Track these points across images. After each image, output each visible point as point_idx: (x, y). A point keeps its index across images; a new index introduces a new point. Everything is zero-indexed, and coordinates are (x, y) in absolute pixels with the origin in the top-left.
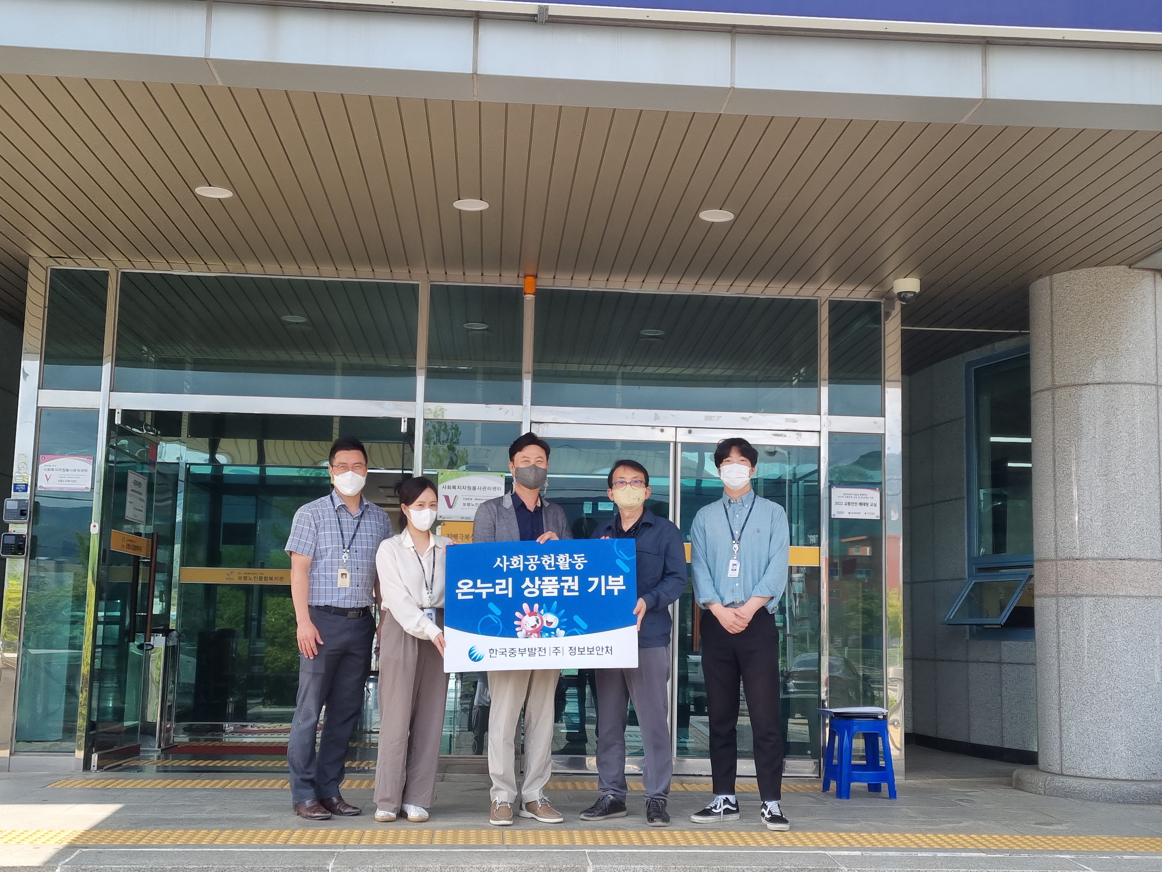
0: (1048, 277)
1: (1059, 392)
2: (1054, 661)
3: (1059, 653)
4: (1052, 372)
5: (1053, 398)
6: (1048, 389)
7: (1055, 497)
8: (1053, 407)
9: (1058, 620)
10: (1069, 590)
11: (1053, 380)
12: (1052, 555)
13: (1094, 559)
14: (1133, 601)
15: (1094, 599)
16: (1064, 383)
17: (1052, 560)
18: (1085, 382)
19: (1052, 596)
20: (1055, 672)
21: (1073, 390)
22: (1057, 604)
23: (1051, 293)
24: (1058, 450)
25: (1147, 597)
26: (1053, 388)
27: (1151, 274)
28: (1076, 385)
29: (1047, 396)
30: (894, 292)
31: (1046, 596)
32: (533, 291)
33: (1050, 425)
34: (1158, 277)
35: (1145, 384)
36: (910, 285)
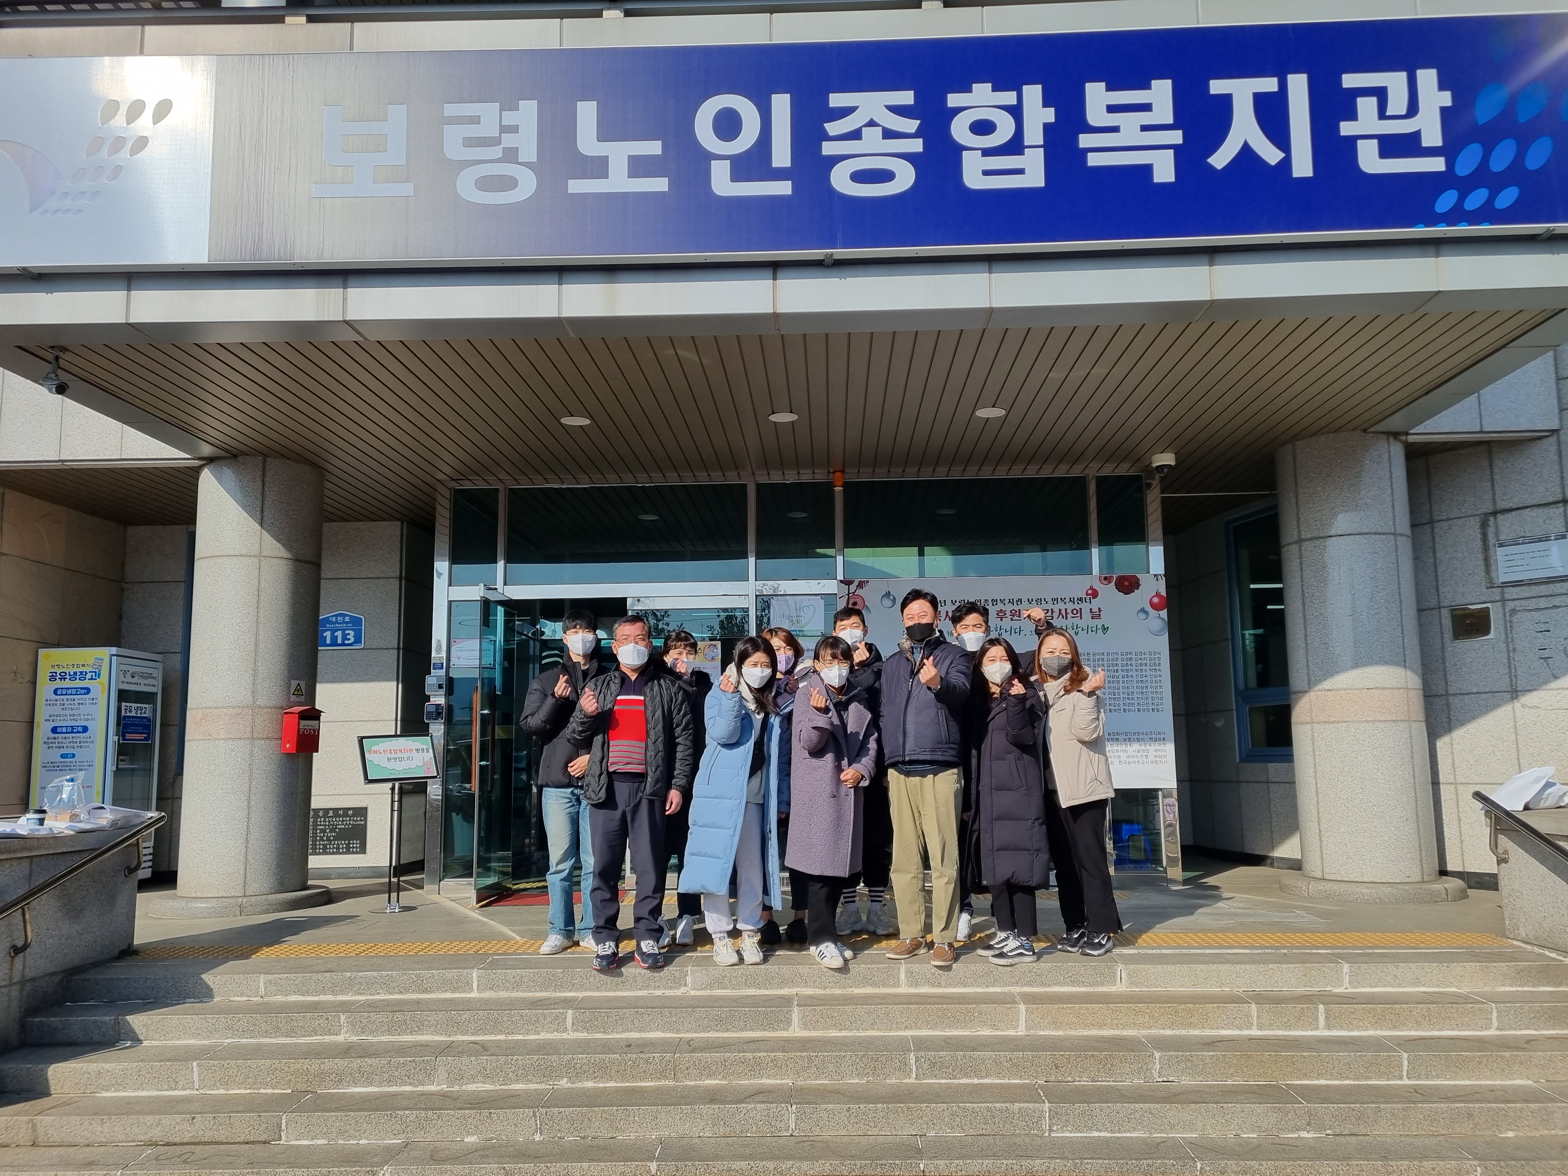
0: (1290, 446)
1: (1305, 545)
2: (1313, 781)
3: (1315, 772)
4: (1298, 527)
5: (1300, 550)
6: (1294, 543)
7: (1306, 636)
8: (1300, 558)
9: (1315, 745)
10: (1322, 718)
11: (1299, 534)
12: (1305, 687)
13: (1344, 690)
14: (1382, 725)
15: (1345, 724)
16: (1309, 536)
17: (1306, 692)
18: (1328, 534)
19: (1308, 723)
20: (1312, 790)
21: (1318, 542)
22: (1312, 730)
23: (1295, 459)
24: (1307, 595)
25: (1394, 721)
26: (1300, 541)
27: (1384, 437)
28: (1321, 538)
29: (1294, 548)
30: (1154, 465)
31: (1302, 723)
32: (841, 483)
33: (1298, 574)
34: (1391, 439)
35: (1384, 534)
36: (1167, 459)
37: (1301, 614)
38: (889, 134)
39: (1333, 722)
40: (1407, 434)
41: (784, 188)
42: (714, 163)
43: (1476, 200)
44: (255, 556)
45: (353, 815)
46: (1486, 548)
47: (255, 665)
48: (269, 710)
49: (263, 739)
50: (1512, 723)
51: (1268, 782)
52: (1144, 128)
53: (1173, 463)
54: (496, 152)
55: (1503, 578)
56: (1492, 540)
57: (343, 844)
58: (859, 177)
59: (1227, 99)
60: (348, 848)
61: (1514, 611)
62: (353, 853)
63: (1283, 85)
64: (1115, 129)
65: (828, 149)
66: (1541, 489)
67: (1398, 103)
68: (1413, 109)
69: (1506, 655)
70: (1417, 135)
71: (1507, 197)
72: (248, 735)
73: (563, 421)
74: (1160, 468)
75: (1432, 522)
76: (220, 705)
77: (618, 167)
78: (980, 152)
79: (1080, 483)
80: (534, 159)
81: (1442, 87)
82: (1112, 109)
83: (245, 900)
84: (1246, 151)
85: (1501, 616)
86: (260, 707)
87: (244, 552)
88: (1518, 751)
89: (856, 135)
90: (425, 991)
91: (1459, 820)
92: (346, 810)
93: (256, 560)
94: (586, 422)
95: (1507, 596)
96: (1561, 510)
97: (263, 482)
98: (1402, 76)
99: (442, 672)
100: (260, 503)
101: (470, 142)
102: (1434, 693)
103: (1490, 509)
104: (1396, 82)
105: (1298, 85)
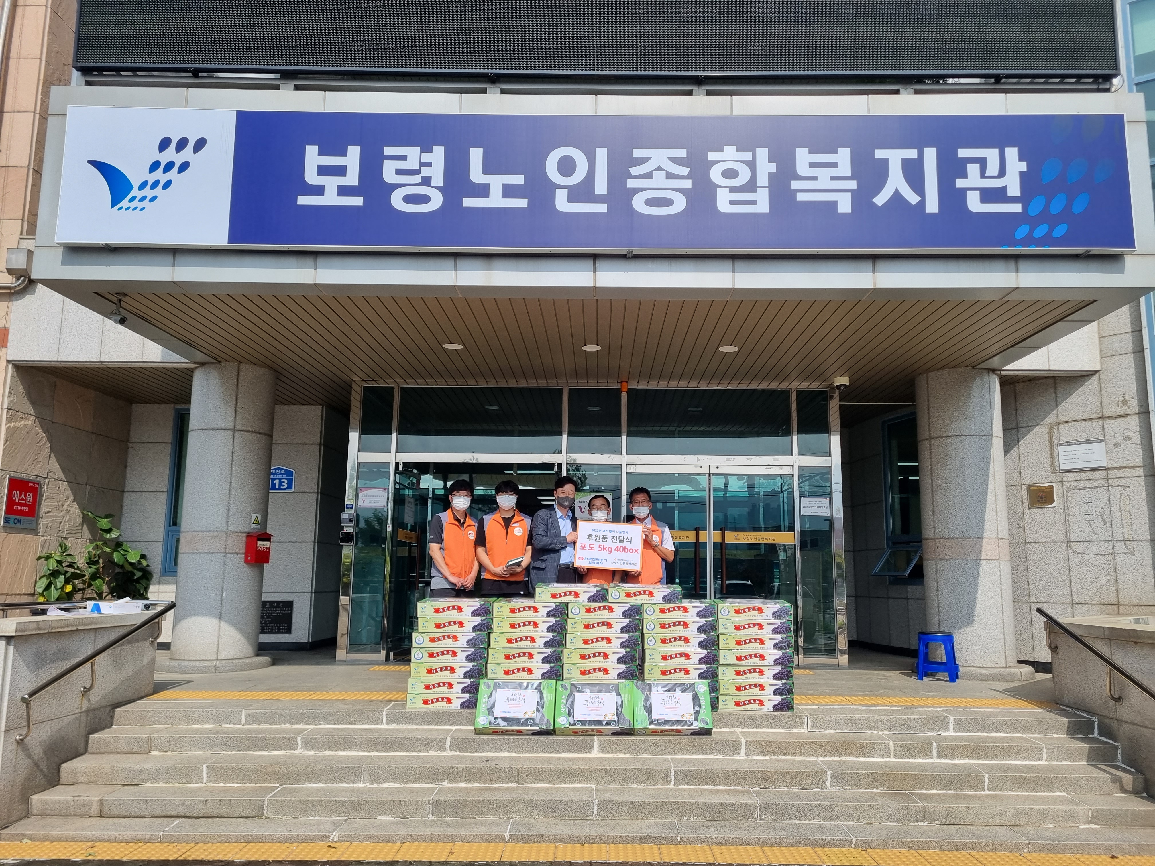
0: (925, 375)
1: (933, 441)
2: (935, 598)
3: (938, 593)
4: (929, 430)
5: (930, 445)
6: (927, 439)
7: (933, 502)
8: (930, 450)
9: (936, 574)
10: (942, 557)
11: (930, 434)
12: (932, 535)
13: (957, 538)
15: (957, 561)
16: (936, 436)
17: (932, 539)
18: (946, 435)
19: (933, 560)
20: (936, 604)
21: (942, 440)
22: (936, 564)
23: (927, 384)
24: (934, 474)
25: (989, 560)
26: (930, 439)
27: (986, 371)
28: (943, 437)
29: (926, 443)
30: (836, 385)
31: (929, 560)
32: (626, 390)
33: (928, 460)
34: (991, 373)
35: (985, 435)
36: (844, 381)
37: (930, 487)
38: (670, 176)
39: (950, 560)
40: (1001, 370)
41: (602, 208)
42: (558, 191)
43: (1041, 231)
44: (231, 430)
45: (283, 607)
46: (1051, 446)
47: (229, 503)
48: (237, 534)
49: (233, 553)
50: (1067, 563)
51: (907, 598)
52: (833, 178)
53: (848, 384)
54: (417, 179)
55: (1062, 467)
56: (1056, 442)
57: (275, 626)
58: (650, 202)
59: (885, 162)
60: (279, 629)
61: (1069, 489)
62: (282, 633)
63: (921, 155)
64: (814, 178)
65: (631, 184)
66: (1088, 409)
67: (993, 168)
68: (1002, 173)
69: (1063, 518)
70: (1004, 189)
71: (1060, 230)
72: (223, 550)
73: (445, 346)
74: (839, 387)
75: (1017, 428)
76: (204, 529)
77: (496, 191)
78: (728, 189)
79: (785, 394)
80: (441, 184)
81: (1021, 159)
82: (812, 165)
83: (218, 662)
84: (897, 194)
85: (1060, 491)
86: (231, 532)
87: (224, 426)
88: (1071, 582)
89: (649, 176)
90: (351, 723)
91: (1032, 626)
92: (278, 603)
93: (231, 432)
94: (459, 347)
95: (1065, 479)
96: (1101, 424)
97: (238, 379)
98: (996, 151)
99: (352, 511)
100: (235, 394)
101: (399, 172)
102: (1017, 541)
103: (1055, 421)
104: (992, 155)
105: (930, 155)
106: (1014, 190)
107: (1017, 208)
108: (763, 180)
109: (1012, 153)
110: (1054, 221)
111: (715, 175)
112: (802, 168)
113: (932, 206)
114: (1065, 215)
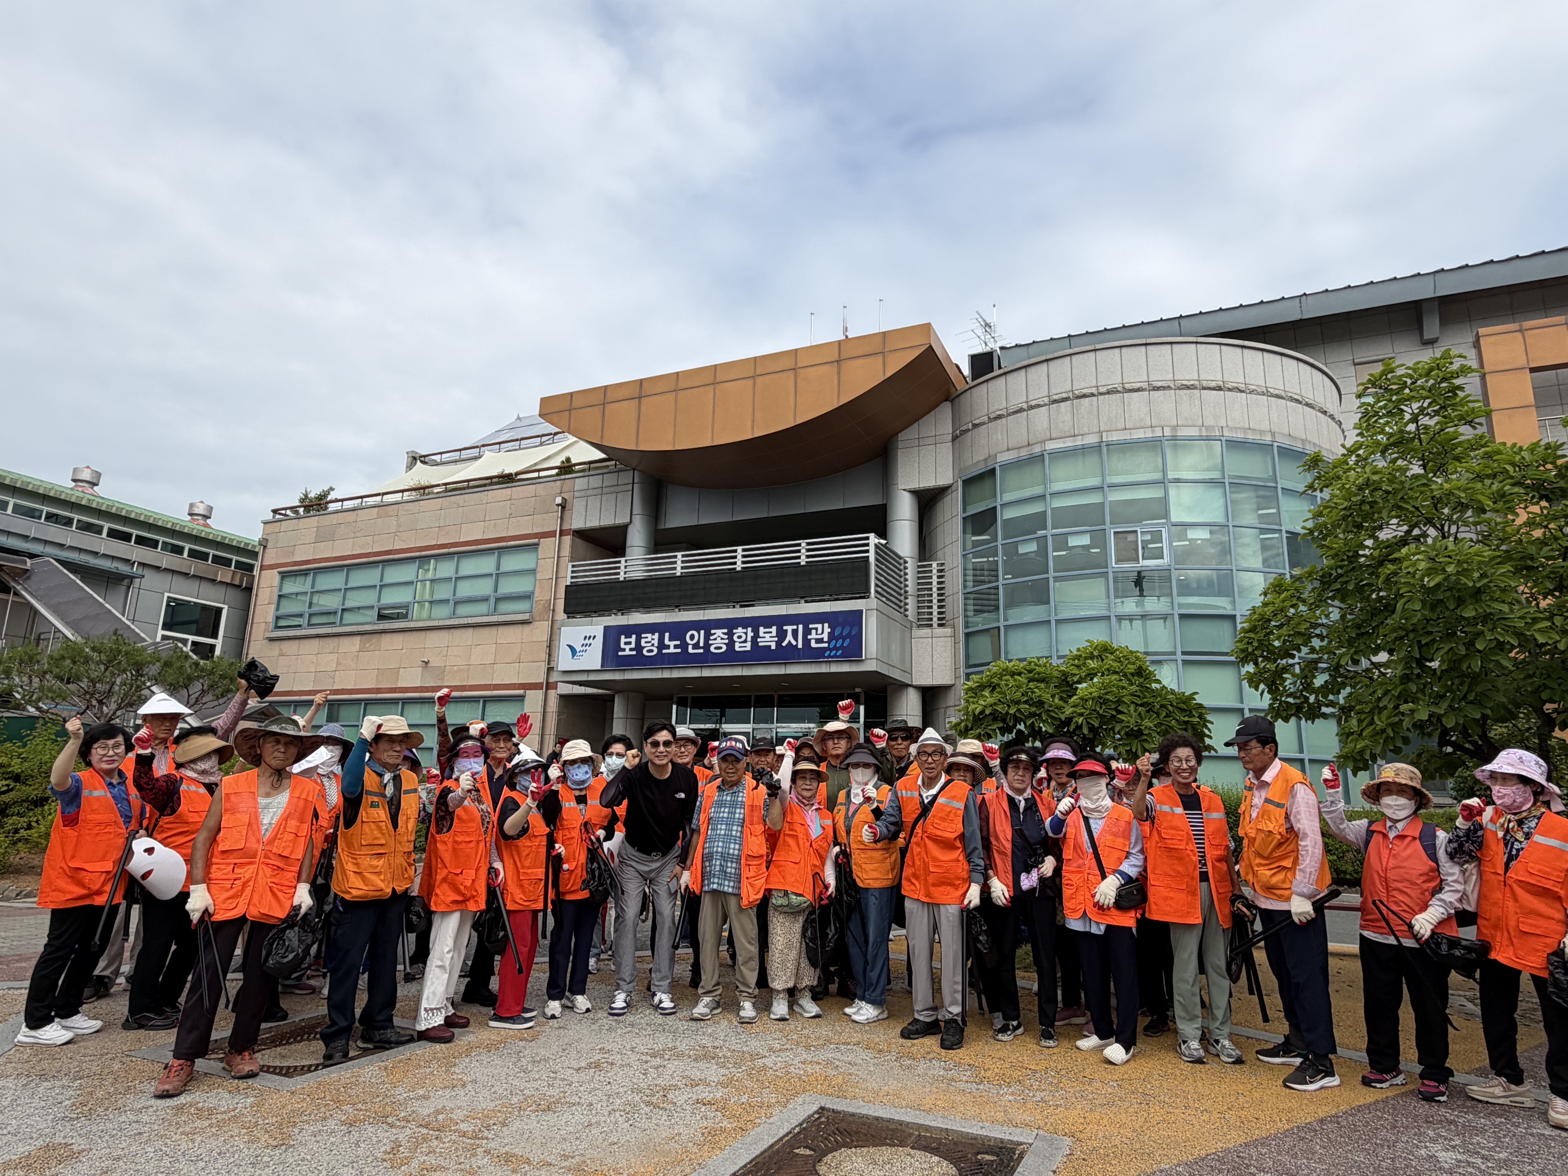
32: (777, 695)
38: (722, 639)
41: (701, 651)
42: (689, 646)
43: (832, 652)
44: (626, 718)
52: (770, 637)
54: (651, 644)
58: (716, 648)
59: (785, 630)
63: (797, 627)
64: (765, 637)
65: (710, 642)
67: (820, 631)
68: (822, 633)
70: (823, 639)
77: (672, 647)
78: (739, 643)
80: (657, 646)
81: (830, 627)
82: (765, 633)
84: (789, 642)
87: (623, 717)
89: (716, 639)
98: (822, 625)
100: (627, 704)
101: (646, 642)
104: (819, 626)
105: (801, 627)
106: (826, 639)
107: (826, 645)
108: (749, 639)
109: (826, 625)
110: (837, 649)
111: (735, 638)
112: (761, 634)
113: (800, 646)
114: (842, 647)
